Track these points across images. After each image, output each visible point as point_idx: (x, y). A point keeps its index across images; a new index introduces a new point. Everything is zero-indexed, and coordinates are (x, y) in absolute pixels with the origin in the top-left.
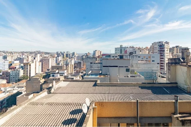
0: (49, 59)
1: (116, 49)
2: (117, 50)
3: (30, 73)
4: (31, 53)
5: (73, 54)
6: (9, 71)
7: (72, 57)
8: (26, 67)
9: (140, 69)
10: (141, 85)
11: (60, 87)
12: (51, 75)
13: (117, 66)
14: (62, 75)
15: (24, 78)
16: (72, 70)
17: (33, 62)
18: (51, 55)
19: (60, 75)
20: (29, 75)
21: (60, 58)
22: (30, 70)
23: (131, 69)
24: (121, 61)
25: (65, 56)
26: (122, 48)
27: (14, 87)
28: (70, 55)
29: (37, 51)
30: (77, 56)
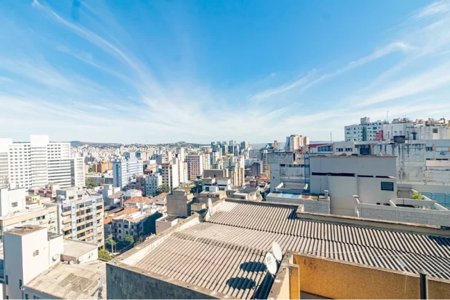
0: (199, 157)
1: (348, 129)
2: (352, 132)
3: (171, 183)
4: (171, 146)
5: (243, 145)
6: (145, 176)
7: (240, 153)
8: (165, 170)
9: (434, 184)
10: (435, 232)
11: (221, 213)
12: (204, 187)
13: (352, 175)
14: (223, 189)
15: (164, 189)
16: (242, 180)
17: (174, 163)
18: (203, 149)
19: (220, 189)
20: (170, 185)
21: (218, 155)
22: (171, 177)
23: (398, 183)
24: (366, 160)
25: (226, 150)
26: (368, 127)
27: (151, 204)
28: (235, 147)
29: (180, 143)
30: (249, 149)
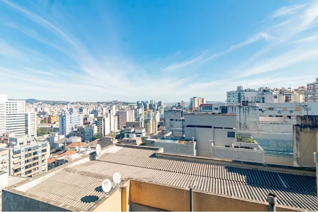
0: (126, 112)
1: (229, 94)
2: (231, 96)
3: (104, 131)
4: (107, 104)
5: (160, 104)
6: (84, 127)
7: (157, 110)
8: (99, 121)
12: (126, 135)
13: (210, 127)
14: (139, 136)
15: (98, 136)
16: (155, 129)
17: (107, 116)
18: (131, 106)
19: (137, 136)
20: (103, 133)
21: (141, 111)
22: (104, 127)
25: (148, 107)
26: (242, 93)
27: (88, 147)
28: (154, 105)
29: (114, 101)
30: (164, 107)
